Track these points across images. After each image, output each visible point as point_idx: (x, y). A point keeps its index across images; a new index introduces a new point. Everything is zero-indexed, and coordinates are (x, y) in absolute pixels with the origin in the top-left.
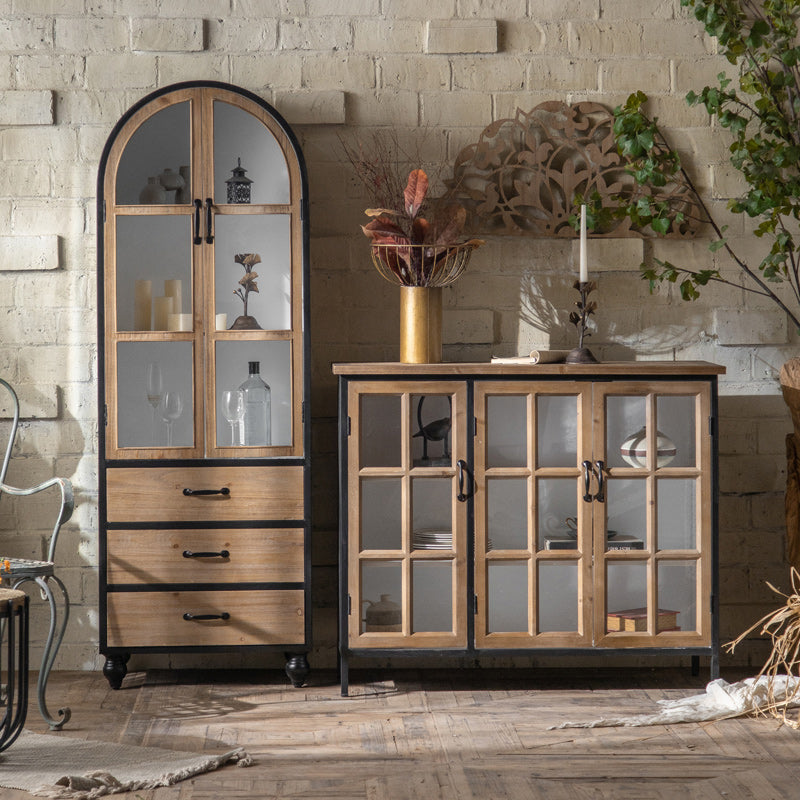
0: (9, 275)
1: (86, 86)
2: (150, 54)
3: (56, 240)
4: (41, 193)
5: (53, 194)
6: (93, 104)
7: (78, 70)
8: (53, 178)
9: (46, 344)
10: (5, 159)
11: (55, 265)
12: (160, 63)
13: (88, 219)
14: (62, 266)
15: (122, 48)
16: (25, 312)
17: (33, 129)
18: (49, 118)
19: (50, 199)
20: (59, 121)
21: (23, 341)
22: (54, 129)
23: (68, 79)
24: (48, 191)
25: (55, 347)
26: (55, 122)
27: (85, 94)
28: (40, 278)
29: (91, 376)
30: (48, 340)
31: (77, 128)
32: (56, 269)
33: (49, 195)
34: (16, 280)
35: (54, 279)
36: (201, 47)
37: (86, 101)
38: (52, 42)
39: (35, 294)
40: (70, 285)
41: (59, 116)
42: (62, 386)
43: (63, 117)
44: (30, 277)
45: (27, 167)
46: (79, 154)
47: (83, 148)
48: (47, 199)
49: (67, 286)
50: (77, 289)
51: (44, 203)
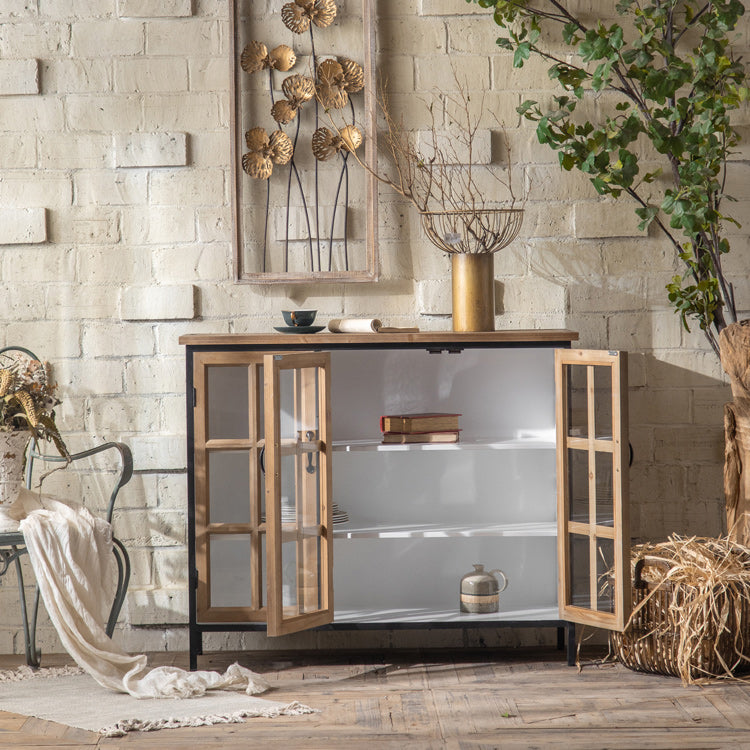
1: (72, 54)
2: (136, 20)
3: (43, 213)
4: (27, 164)
5: (40, 166)
6: (80, 73)
7: (64, 38)
8: (40, 150)
9: (35, 319)
11: (43, 238)
12: (147, 30)
13: (76, 191)
14: (50, 238)
15: (108, 15)
16: (12, 288)
17: (18, 99)
18: (34, 88)
19: (36, 171)
20: (44, 91)
21: (11, 317)
22: (40, 99)
23: (53, 47)
24: (35, 163)
25: (43, 322)
26: (41, 91)
27: (70, 61)
28: (27, 252)
29: (82, 352)
30: (38, 316)
31: (63, 98)
32: (44, 243)
33: (36, 166)
34: (3, 254)
35: (44, 253)
36: (188, 12)
37: (72, 70)
38: (36, 10)
39: (23, 268)
40: (58, 259)
41: (44, 84)
42: (51, 363)
43: (49, 87)
44: (17, 251)
45: (13, 139)
46: (66, 124)
47: (70, 118)
48: (33, 171)
49: (55, 259)
50: (66, 263)
51: (31, 174)
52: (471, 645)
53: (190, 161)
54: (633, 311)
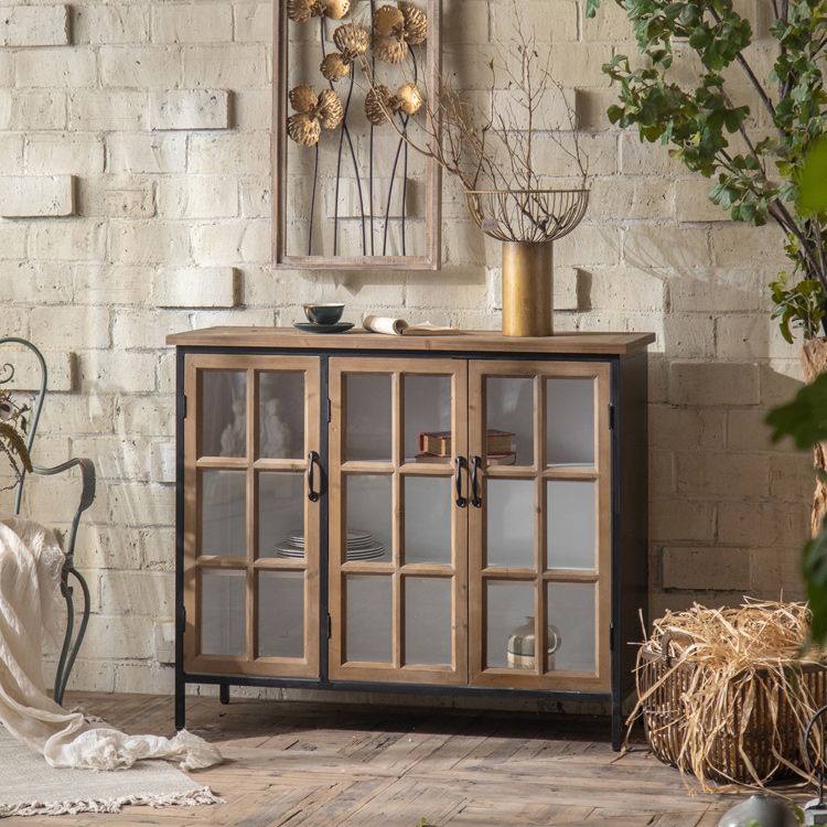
0: (20, 222)
3: (69, 181)
4: (56, 125)
5: (70, 126)
6: (115, 21)
8: (70, 108)
9: (62, 303)
10: (17, 85)
11: (68, 208)
13: (108, 156)
14: (78, 210)
16: (37, 266)
17: (48, 51)
18: (63, 37)
19: (65, 133)
20: (76, 42)
21: (35, 300)
22: (71, 50)
24: (64, 123)
25: (71, 307)
26: (72, 41)
27: (105, 8)
28: (55, 226)
29: (112, 342)
30: (65, 300)
31: (97, 49)
32: (70, 216)
33: (66, 128)
34: (29, 227)
35: (73, 226)
37: (106, 17)
39: (49, 244)
40: (88, 234)
41: (76, 34)
42: (78, 353)
43: (81, 36)
44: (44, 225)
45: (41, 96)
46: (99, 79)
47: (103, 71)
48: (62, 133)
49: (84, 235)
50: (96, 239)
51: (60, 137)
52: (546, 710)
53: (233, 123)
54: (746, 311)
